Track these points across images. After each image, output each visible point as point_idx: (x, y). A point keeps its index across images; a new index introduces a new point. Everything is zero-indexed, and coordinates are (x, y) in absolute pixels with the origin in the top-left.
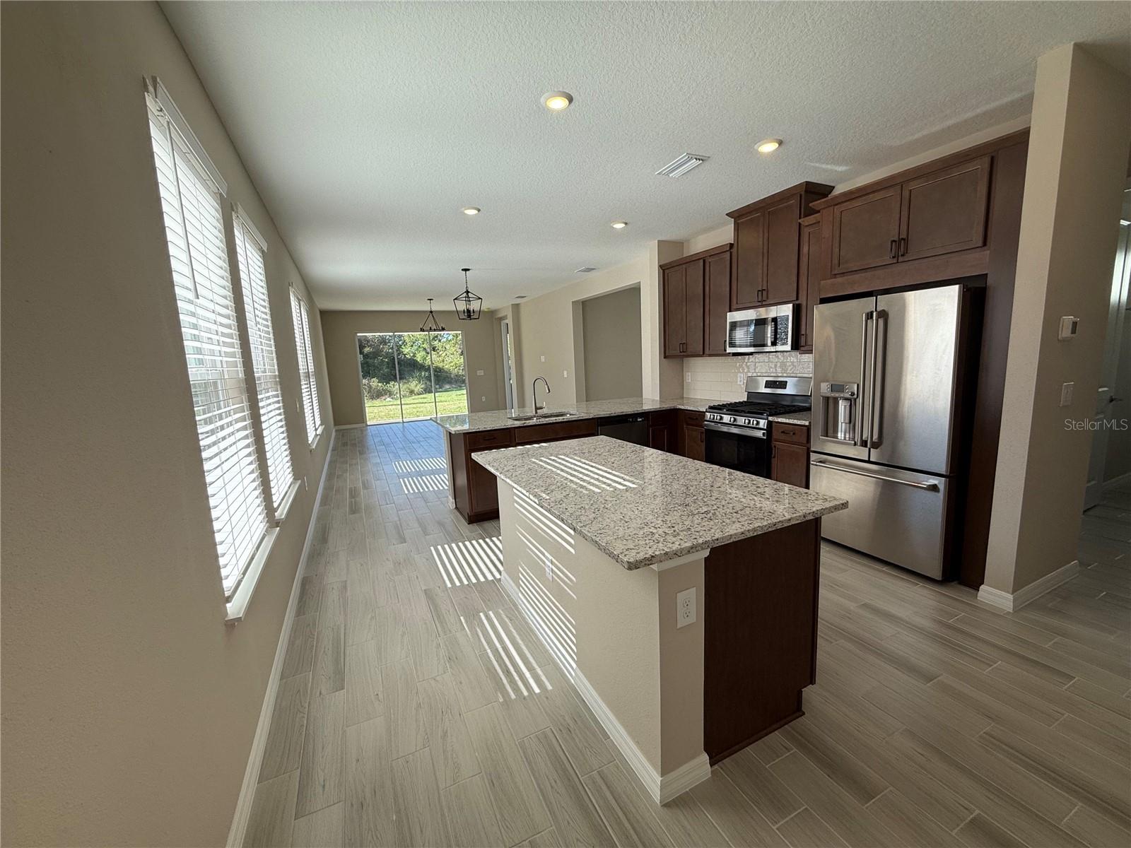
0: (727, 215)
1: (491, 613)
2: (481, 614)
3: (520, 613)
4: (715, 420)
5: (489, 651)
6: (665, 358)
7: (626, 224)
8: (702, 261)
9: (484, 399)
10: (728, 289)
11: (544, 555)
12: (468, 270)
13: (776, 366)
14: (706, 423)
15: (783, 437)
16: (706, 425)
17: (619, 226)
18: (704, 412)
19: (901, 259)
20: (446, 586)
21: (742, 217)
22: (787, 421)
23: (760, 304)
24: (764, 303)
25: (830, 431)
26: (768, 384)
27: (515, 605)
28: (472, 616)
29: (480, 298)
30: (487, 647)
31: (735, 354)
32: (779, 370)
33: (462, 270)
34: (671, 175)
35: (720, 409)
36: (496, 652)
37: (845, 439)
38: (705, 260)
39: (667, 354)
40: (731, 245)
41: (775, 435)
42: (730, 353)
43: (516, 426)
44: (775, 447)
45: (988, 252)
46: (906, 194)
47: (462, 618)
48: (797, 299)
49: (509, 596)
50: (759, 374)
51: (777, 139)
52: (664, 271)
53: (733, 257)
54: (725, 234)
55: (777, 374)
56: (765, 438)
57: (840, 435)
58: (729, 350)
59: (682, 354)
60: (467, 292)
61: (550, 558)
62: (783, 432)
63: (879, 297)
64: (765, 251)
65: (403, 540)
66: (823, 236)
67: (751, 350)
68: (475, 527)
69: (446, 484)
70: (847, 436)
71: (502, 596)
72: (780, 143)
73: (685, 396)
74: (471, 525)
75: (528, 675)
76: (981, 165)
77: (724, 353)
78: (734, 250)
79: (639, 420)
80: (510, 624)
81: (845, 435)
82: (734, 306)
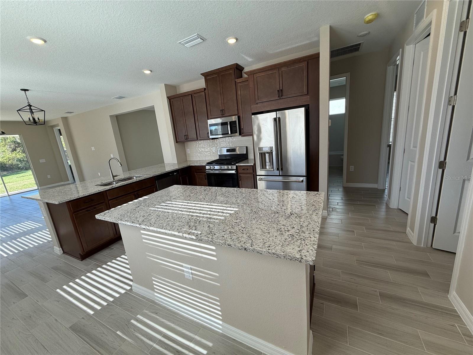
0: (201, 74)
1: (139, 316)
2: (133, 321)
3: (159, 305)
4: (212, 169)
5: (155, 345)
6: (176, 143)
7: (151, 71)
8: (190, 95)
9: (49, 177)
10: (206, 109)
11: (182, 266)
12: (28, 90)
13: (229, 143)
14: (207, 170)
15: (243, 171)
16: (207, 172)
17: (147, 72)
18: (205, 166)
19: (281, 98)
20: (88, 314)
21: (208, 76)
22: (244, 165)
23: (222, 116)
24: (224, 116)
25: (264, 167)
26: (228, 151)
27: (153, 302)
28: (127, 327)
29: (43, 111)
30: (151, 343)
31: (213, 139)
32: (231, 144)
33: (22, 90)
34: (185, 45)
35: (212, 164)
36: (160, 343)
37: (269, 169)
38: (192, 95)
39: (178, 141)
40: (205, 89)
41: (240, 171)
42: (210, 138)
43: (107, 189)
44: (240, 176)
45: (309, 96)
46: (280, 72)
47: (118, 333)
48: (238, 114)
49: (144, 298)
50: (222, 147)
51: (236, 38)
52: (170, 100)
53: (206, 94)
54: (201, 84)
55: (231, 146)
56: (236, 173)
57: (267, 167)
58: (211, 137)
59: (186, 140)
60: (30, 106)
61: (190, 266)
62: (243, 170)
63: (277, 112)
64: (222, 93)
65: (23, 295)
66: (250, 87)
67: (221, 136)
68: (88, 261)
69: (50, 238)
70: (270, 167)
71: (141, 300)
72: (237, 39)
73: (188, 160)
74: (84, 261)
75: (192, 345)
76: (304, 64)
77: (209, 138)
78: (206, 91)
79: (175, 174)
80: (158, 317)
81: (269, 167)
82: (210, 117)
